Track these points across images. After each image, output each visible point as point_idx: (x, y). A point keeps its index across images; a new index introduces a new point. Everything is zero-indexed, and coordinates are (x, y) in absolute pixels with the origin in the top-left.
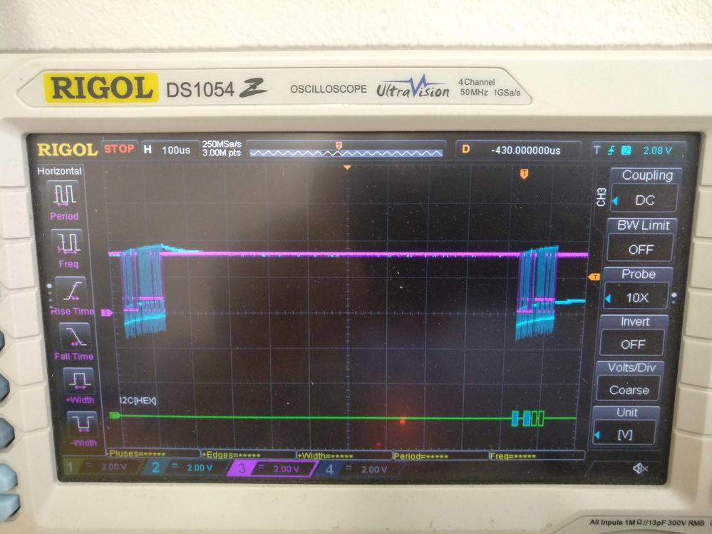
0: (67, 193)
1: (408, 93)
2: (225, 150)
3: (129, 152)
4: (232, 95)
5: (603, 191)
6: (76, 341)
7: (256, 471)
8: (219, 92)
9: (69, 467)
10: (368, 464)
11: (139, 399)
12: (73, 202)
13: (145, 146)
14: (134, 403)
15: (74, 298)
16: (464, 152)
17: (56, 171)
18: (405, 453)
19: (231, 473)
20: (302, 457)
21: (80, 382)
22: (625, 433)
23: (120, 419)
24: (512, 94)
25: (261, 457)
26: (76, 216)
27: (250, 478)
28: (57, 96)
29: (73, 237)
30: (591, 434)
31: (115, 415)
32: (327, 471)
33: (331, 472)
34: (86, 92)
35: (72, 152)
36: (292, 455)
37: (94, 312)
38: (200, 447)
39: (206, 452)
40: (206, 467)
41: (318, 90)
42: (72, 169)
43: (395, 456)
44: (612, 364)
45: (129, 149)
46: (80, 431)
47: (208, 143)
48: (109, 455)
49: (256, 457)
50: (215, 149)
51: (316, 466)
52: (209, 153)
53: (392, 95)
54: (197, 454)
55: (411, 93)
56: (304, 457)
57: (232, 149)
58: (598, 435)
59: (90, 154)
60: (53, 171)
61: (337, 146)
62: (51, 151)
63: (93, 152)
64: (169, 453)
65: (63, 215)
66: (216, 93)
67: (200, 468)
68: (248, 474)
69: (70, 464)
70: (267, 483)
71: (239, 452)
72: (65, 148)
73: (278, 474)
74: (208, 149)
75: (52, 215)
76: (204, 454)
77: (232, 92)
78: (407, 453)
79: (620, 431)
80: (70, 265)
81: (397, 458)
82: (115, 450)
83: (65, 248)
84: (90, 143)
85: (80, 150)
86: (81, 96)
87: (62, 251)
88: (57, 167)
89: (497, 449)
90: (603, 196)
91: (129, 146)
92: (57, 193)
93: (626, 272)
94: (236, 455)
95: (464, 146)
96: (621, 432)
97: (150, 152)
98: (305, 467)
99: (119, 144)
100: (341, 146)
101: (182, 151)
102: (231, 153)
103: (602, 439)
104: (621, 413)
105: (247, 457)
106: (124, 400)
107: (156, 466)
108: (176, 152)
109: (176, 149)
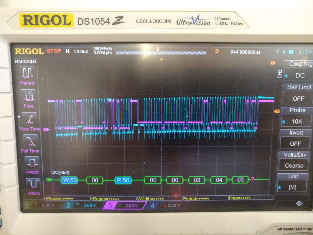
0: (29, 72)
1: (191, 24)
2: (104, 52)
3: (59, 52)
4: (108, 24)
5: (281, 71)
6: (31, 143)
7: (117, 207)
8: (102, 22)
9: (26, 205)
10: (171, 203)
11: (61, 172)
12: (31, 76)
13: (66, 50)
14: (58, 174)
15: (30, 123)
16: (216, 52)
17: (24, 61)
18: (188, 197)
19: (104, 208)
20: (139, 200)
21: (32, 164)
22: (293, 186)
23: (51, 181)
24: (239, 24)
25: (119, 200)
26: (33, 83)
27: (114, 210)
28: (25, 24)
29: (31, 93)
30: (277, 187)
31: (49, 180)
32: (151, 206)
33: (153, 207)
34: (39, 22)
35: (32, 53)
36: (134, 199)
37: (40, 129)
38: (91, 195)
39: (93, 197)
40: (93, 205)
41: (149, 21)
42: (31, 60)
43: (184, 198)
44: (286, 153)
45: (59, 51)
46: (32, 187)
47: (96, 48)
48: (46, 200)
49: (117, 200)
50: (99, 51)
51: (146, 203)
52: (96, 53)
53: (184, 24)
54: (88, 198)
55: (192, 23)
56: (140, 199)
57: (108, 51)
58: (280, 188)
59: (40, 53)
60: (22, 62)
61: (157, 50)
62: (21, 52)
63: (42, 52)
64: (75, 198)
65: (27, 83)
66: (101, 23)
67: (90, 205)
68: (113, 208)
69: (27, 204)
70: (123, 212)
71: (109, 198)
72: (28, 51)
73: (128, 208)
74: (96, 51)
75: (21, 83)
76: (92, 199)
77: (109, 23)
78: (190, 197)
79: (290, 185)
80: (29, 106)
81: (185, 200)
82: (49, 197)
83: (27, 99)
84: (40, 48)
85: (35, 51)
86: (37, 24)
87: (26, 100)
88: (24, 60)
89: (232, 195)
90: (280, 74)
91: (59, 49)
92: (24, 72)
93: (292, 109)
94: (107, 199)
95: (216, 50)
96: (291, 186)
97: (69, 53)
98: (141, 205)
99: (54, 49)
100: (159, 50)
101: (84, 52)
102: (107, 53)
103: (282, 189)
104: (291, 177)
105: (113, 200)
106: (54, 172)
107: (68, 204)
108: (82, 52)
109: (82, 51)
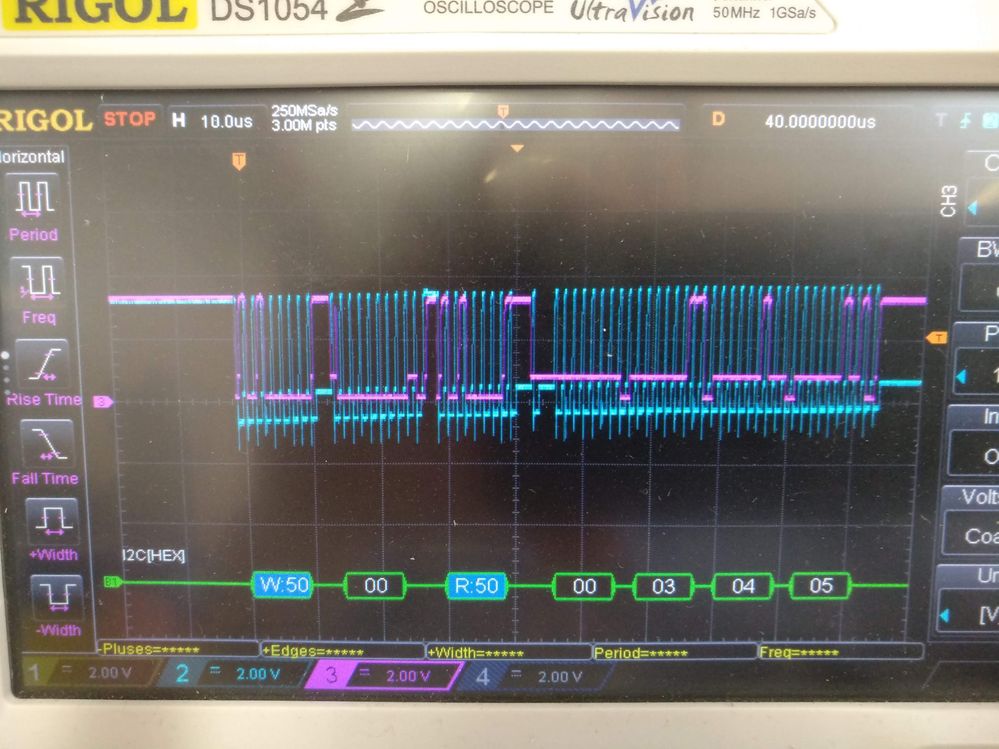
0: (39, 195)
1: (624, 15)
2: (310, 121)
3: (147, 124)
4: (323, 18)
5: (952, 190)
6: (48, 451)
7: (355, 679)
8: (301, 12)
9: (32, 672)
10: (549, 668)
11: (156, 552)
12: (49, 210)
13: (174, 115)
14: (146, 560)
15: (46, 377)
16: (715, 123)
17: (22, 157)
18: (613, 648)
19: (311, 684)
20: (435, 656)
21: (54, 522)
22: (993, 611)
23: (122, 586)
24: (802, 14)
25: (364, 655)
26: (54, 236)
27: (345, 691)
28: (23, 18)
29: (47, 270)
30: (934, 612)
31: (113, 582)
32: (478, 680)
33: (486, 681)
34: (72, 12)
35: (49, 125)
36: (418, 652)
37: (81, 399)
38: (260, 637)
39: (268, 645)
40: (269, 673)
41: (471, 8)
42: (49, 153)
43: (596, 652)
44: (969, 491)
45: (147, 119)
46: (53, 609)
47: (281, 109)
48: (102, 652)
49: (356, 655)
50: (292, 119)
51: (459, 670)
52: (282, 126)
53: (596, 17)
54: (254, 649)
55: (629, 13)
56: (439, 655)
57: (321, 119)
58: (945, 616)
59: (80, 127)
60: (16, 158)
61: (500, 113)
62: (13, 122)
63: (85, 123)
64: (206, 649)
65: (32, 233)
66: (295, 15)
67: (258, 674)
68: (341, 684)
69: (34, 668)
70: (375, 701)
71: (327, 647)
73: (394, 684)
74: (282, 120)
75: (13, 232)
76: (266, 650)
77: (323, 12)
78: (617, 647)
79: (983, 608)
80: (41, 318)
81: (599, 656)
82: (113, 643)
83: (34, 290)
84: (79, 107)
85: (62, 120)
86: (64, 18)
87: (29, 295)
88: (23, 150)
89: (772, 639)
90: (952, 200)
91: (147, 114)
92: (21, 195)
93: (992, 330)
94: (321, 651)
95: (715, 114)
96: (986, 611)
97: (183, 125)
98: (441, 673)
99: (129, 111)
100: (507, 112)
101: (239, 124)
102: (320, 126)
103: (953, 622)
104: (985, 576)
105: (341, 655)
106: (130, 555)
107: (182, 670)
108: (229, 124)
109: (229, 119)
